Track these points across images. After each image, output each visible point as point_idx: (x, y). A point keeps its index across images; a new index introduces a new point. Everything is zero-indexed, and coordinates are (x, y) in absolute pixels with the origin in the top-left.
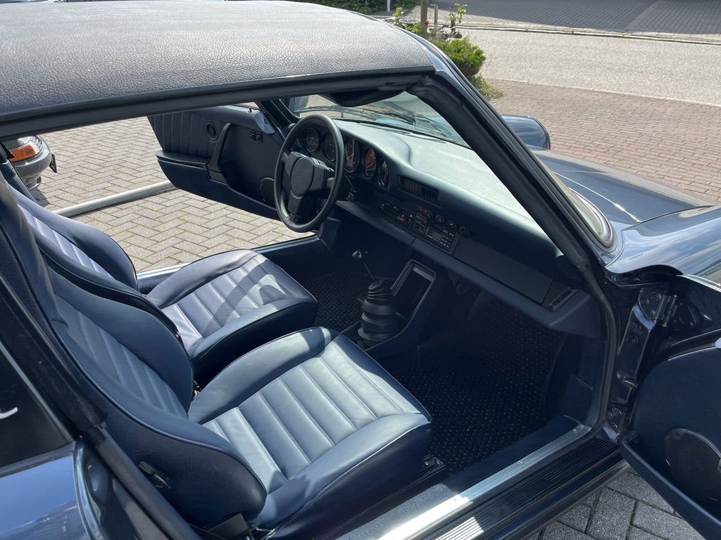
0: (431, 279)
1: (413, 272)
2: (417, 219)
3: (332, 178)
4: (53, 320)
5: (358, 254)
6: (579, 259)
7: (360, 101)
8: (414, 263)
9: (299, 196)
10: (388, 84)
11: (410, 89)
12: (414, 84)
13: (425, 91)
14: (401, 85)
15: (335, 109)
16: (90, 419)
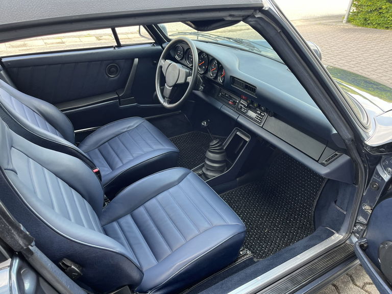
0: (247, 140)
1: (236, 135)
2: (241, 104)
3: (190, 77)
4: (5, 170)
5: (204, 124)
6: (347, 135)
7: (211, 27)
8: (237, 129)
9: (170, 87)
10: (230, 16)
11: (245, 19)
12: (248, 16)
13: (255, 21)
14: (240, 16)
15: (194, 34)
16: (21, 243)
